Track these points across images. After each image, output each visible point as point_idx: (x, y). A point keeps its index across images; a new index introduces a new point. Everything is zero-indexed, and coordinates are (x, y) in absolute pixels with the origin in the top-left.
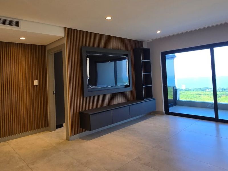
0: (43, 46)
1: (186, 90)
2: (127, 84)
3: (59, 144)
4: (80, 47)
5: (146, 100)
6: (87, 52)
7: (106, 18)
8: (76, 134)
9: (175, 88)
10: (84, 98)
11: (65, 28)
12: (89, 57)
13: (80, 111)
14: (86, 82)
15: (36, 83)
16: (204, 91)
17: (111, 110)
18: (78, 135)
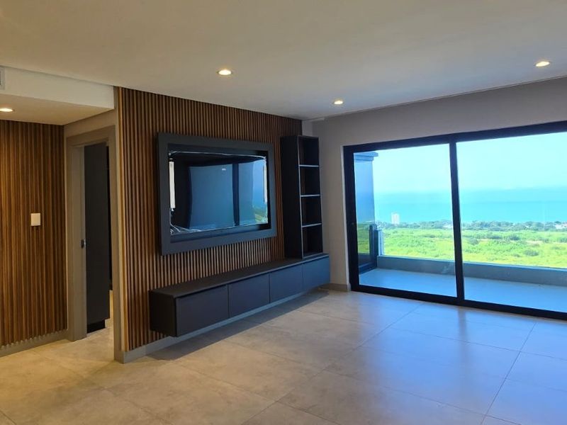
0: (55, 126)
1: (401, 226)
2: (265, 220)
3: (98, 371)
4: (153, 135)
5: (307, 258)
6: (171, 147)
7: (218, 73)
8: (140, 346)
9: (373, 229)
10: (162, 257)
11: (116, 89)
12: (175, 158)
13: (152, 288)
14: (166, 220)
15: (36, 219)
16: (441, 228)
17: (225, 285)
18: (144, 347)
